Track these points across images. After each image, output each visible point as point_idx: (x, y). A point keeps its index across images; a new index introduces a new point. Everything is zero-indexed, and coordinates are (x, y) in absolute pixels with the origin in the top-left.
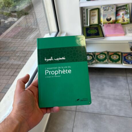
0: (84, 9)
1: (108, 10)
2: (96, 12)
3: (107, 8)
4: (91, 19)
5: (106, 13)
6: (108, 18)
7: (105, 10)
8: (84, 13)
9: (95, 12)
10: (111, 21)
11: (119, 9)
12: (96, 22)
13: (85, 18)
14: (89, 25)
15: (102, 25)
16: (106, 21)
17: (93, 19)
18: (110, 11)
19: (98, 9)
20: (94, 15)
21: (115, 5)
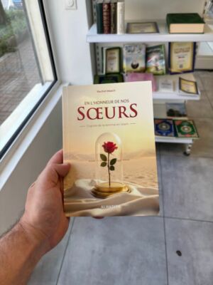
0: (98, 47)
2: (116, 54)
3: (133, 48)
4: (108, 63)
5: (130, 56)
6: (134, 63)
7: (129, 51)
8: (98, 54)
9: (114, 53)
10: (138, 69)
11: (150, 51)
12: (115, 68)
13: (100, 62)
15: (124, 75)
16: (131, 68)
17: (111, 64)
18: (136, 52)
19: (120, 49)
20: (114, 58)
21: (144, 43)
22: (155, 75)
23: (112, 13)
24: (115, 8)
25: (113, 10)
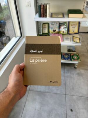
0: (39, 23)
1: (54, 25)
2: (47, 25)
3: (53, 23)
5: (52, 27)
6: (54, 30)
7: (52, 25)
8: (39, 25)
10: (56, 32)
11: (61, 25)
12: (46, 32)
13: (40, 29)
14: (42, 33)
15: (50, 34)
16: (53, 32)
17: (44, 30)
20: (46, 27)
21: (58, 22)
22: (63, 34)
23: (45, 9)
24: (46, 7)
25: (45, 8)
